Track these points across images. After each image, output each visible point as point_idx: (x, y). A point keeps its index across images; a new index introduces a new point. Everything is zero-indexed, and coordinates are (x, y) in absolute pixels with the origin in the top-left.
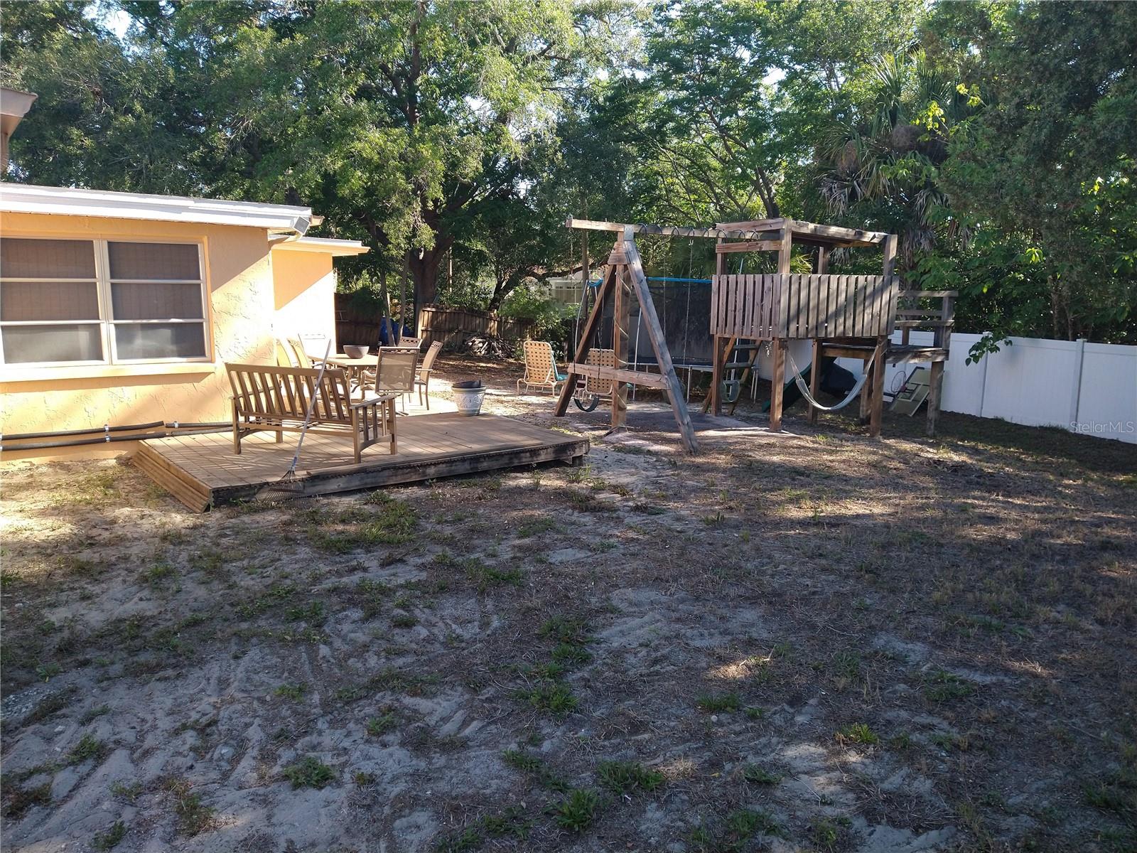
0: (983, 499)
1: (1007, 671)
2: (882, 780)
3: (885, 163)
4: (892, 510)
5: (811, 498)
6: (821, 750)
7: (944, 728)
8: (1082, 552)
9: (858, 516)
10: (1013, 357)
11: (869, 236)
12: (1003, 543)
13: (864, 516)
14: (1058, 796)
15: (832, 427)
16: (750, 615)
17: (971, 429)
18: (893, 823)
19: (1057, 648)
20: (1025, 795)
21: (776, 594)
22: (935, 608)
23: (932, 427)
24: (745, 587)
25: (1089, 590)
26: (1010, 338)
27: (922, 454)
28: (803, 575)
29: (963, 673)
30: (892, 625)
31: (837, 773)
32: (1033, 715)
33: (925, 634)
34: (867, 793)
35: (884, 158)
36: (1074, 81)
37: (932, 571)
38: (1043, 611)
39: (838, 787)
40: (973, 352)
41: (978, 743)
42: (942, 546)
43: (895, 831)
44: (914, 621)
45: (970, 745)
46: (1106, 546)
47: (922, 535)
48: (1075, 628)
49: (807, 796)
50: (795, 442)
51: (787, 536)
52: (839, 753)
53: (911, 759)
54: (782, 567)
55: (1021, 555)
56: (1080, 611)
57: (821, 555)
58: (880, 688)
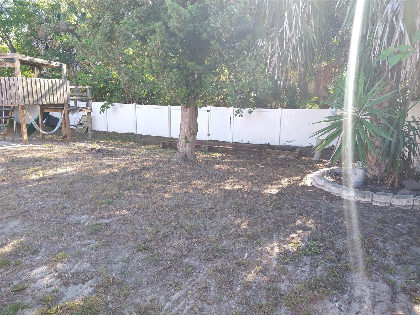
0: (107, 159)
1: (115, 216)
2: (71, 270)
3: (58, 35)
4: (75, 169)
5: (42, 170)
6: (46, 267)
7: (94, 243)
8: (138, 172)
9: (62, 173)
10: (115, 110)
11: (54, 64)
12: (113, 173)
13: (64, 173)
14: (130, 252)
15: (52, 140)
16: (14, 223)
17: (105, 136)
18: (75, 284)
19: (130, 204)
20: (121, 256)
21: (26, 212)
22: (91, 202)
23: (90, 136)
24: (11, 212)
25: (139, 183)
26: (113, 104)
27: (87, 147)
28: (38, 201)
29: (101, 221)
30: (75, 211)
31: (53, 274)
32: (123, 228)
33: (87, 211)
34: (65, 276)
35: (58, 33)
36: (115, 13)
37: (89, 188)
38: (126, 193)
39: (53, 279)
40: (102, 109)
41: (105, 244)
42: (93, 178)
43: (76, 286)
44: (83, 207)
45: (103, 245)
46: (145, 168)
47: (86, 176)
48: (136, 196)
49: (40, 287)
50: (35, 148)
51: (31, 187)
52: (53, 266)
53: (81, 258)
54: (29, 200)
55: (119, 176)
56: (137, 190)
57: (46, 192)
58: (70, 236)
